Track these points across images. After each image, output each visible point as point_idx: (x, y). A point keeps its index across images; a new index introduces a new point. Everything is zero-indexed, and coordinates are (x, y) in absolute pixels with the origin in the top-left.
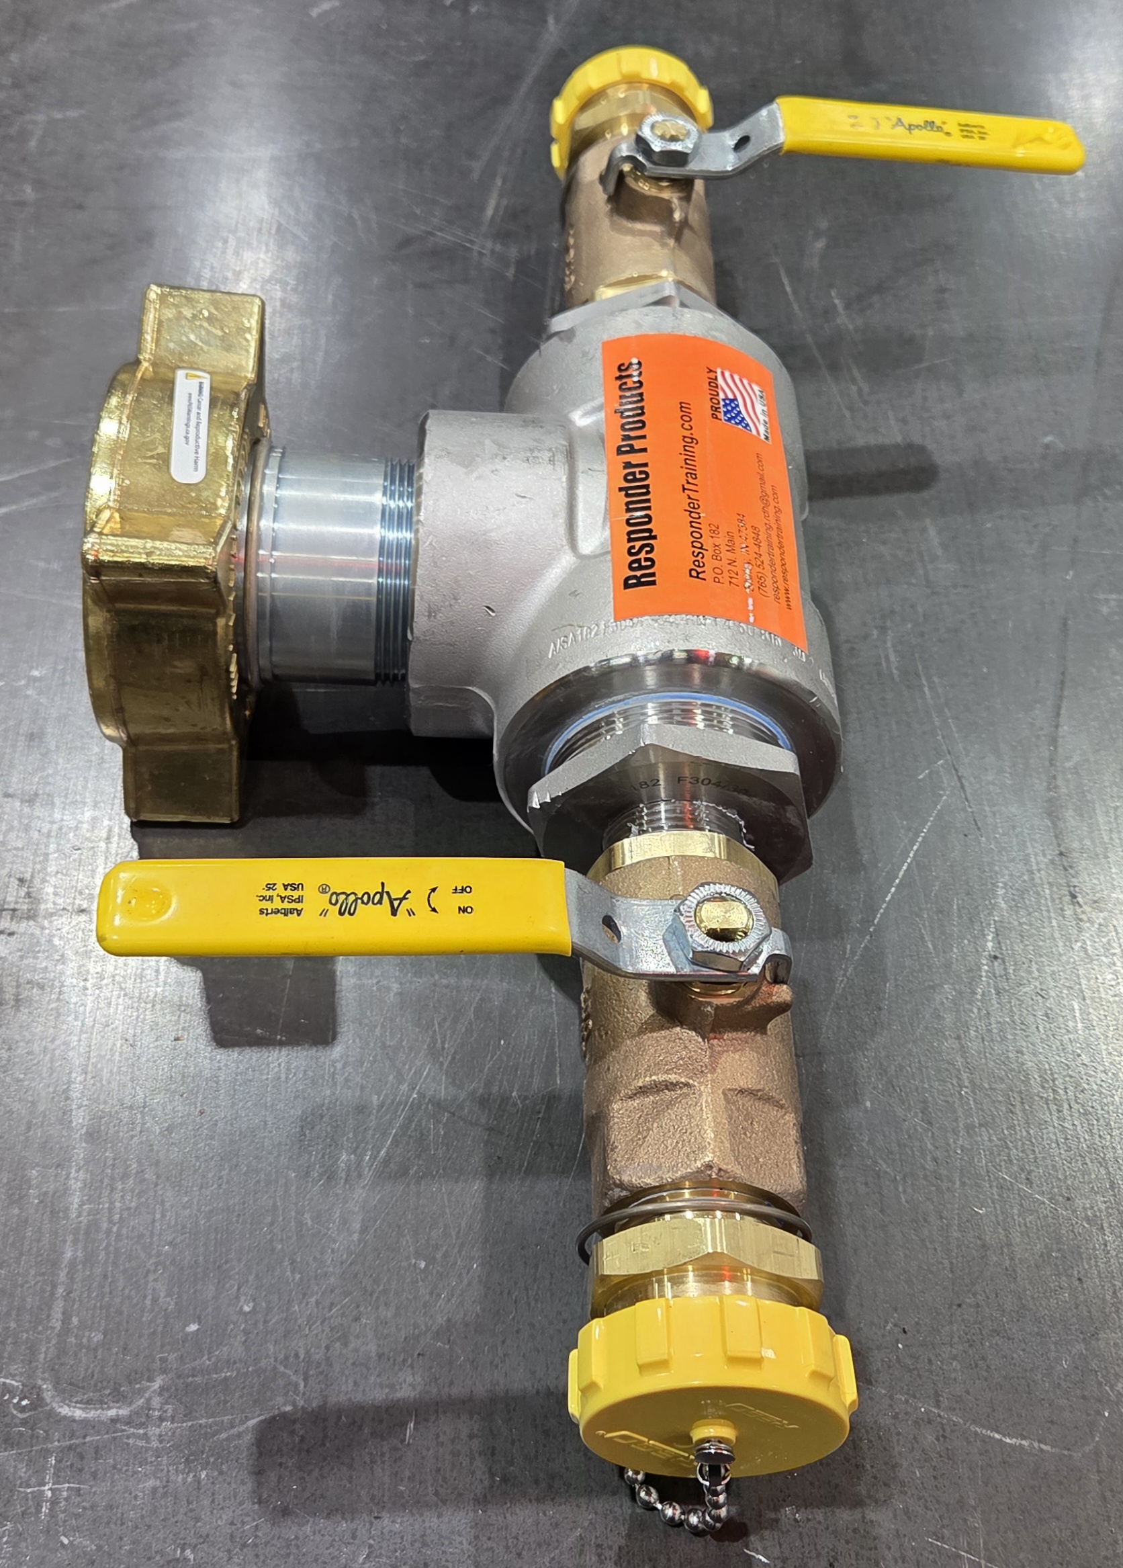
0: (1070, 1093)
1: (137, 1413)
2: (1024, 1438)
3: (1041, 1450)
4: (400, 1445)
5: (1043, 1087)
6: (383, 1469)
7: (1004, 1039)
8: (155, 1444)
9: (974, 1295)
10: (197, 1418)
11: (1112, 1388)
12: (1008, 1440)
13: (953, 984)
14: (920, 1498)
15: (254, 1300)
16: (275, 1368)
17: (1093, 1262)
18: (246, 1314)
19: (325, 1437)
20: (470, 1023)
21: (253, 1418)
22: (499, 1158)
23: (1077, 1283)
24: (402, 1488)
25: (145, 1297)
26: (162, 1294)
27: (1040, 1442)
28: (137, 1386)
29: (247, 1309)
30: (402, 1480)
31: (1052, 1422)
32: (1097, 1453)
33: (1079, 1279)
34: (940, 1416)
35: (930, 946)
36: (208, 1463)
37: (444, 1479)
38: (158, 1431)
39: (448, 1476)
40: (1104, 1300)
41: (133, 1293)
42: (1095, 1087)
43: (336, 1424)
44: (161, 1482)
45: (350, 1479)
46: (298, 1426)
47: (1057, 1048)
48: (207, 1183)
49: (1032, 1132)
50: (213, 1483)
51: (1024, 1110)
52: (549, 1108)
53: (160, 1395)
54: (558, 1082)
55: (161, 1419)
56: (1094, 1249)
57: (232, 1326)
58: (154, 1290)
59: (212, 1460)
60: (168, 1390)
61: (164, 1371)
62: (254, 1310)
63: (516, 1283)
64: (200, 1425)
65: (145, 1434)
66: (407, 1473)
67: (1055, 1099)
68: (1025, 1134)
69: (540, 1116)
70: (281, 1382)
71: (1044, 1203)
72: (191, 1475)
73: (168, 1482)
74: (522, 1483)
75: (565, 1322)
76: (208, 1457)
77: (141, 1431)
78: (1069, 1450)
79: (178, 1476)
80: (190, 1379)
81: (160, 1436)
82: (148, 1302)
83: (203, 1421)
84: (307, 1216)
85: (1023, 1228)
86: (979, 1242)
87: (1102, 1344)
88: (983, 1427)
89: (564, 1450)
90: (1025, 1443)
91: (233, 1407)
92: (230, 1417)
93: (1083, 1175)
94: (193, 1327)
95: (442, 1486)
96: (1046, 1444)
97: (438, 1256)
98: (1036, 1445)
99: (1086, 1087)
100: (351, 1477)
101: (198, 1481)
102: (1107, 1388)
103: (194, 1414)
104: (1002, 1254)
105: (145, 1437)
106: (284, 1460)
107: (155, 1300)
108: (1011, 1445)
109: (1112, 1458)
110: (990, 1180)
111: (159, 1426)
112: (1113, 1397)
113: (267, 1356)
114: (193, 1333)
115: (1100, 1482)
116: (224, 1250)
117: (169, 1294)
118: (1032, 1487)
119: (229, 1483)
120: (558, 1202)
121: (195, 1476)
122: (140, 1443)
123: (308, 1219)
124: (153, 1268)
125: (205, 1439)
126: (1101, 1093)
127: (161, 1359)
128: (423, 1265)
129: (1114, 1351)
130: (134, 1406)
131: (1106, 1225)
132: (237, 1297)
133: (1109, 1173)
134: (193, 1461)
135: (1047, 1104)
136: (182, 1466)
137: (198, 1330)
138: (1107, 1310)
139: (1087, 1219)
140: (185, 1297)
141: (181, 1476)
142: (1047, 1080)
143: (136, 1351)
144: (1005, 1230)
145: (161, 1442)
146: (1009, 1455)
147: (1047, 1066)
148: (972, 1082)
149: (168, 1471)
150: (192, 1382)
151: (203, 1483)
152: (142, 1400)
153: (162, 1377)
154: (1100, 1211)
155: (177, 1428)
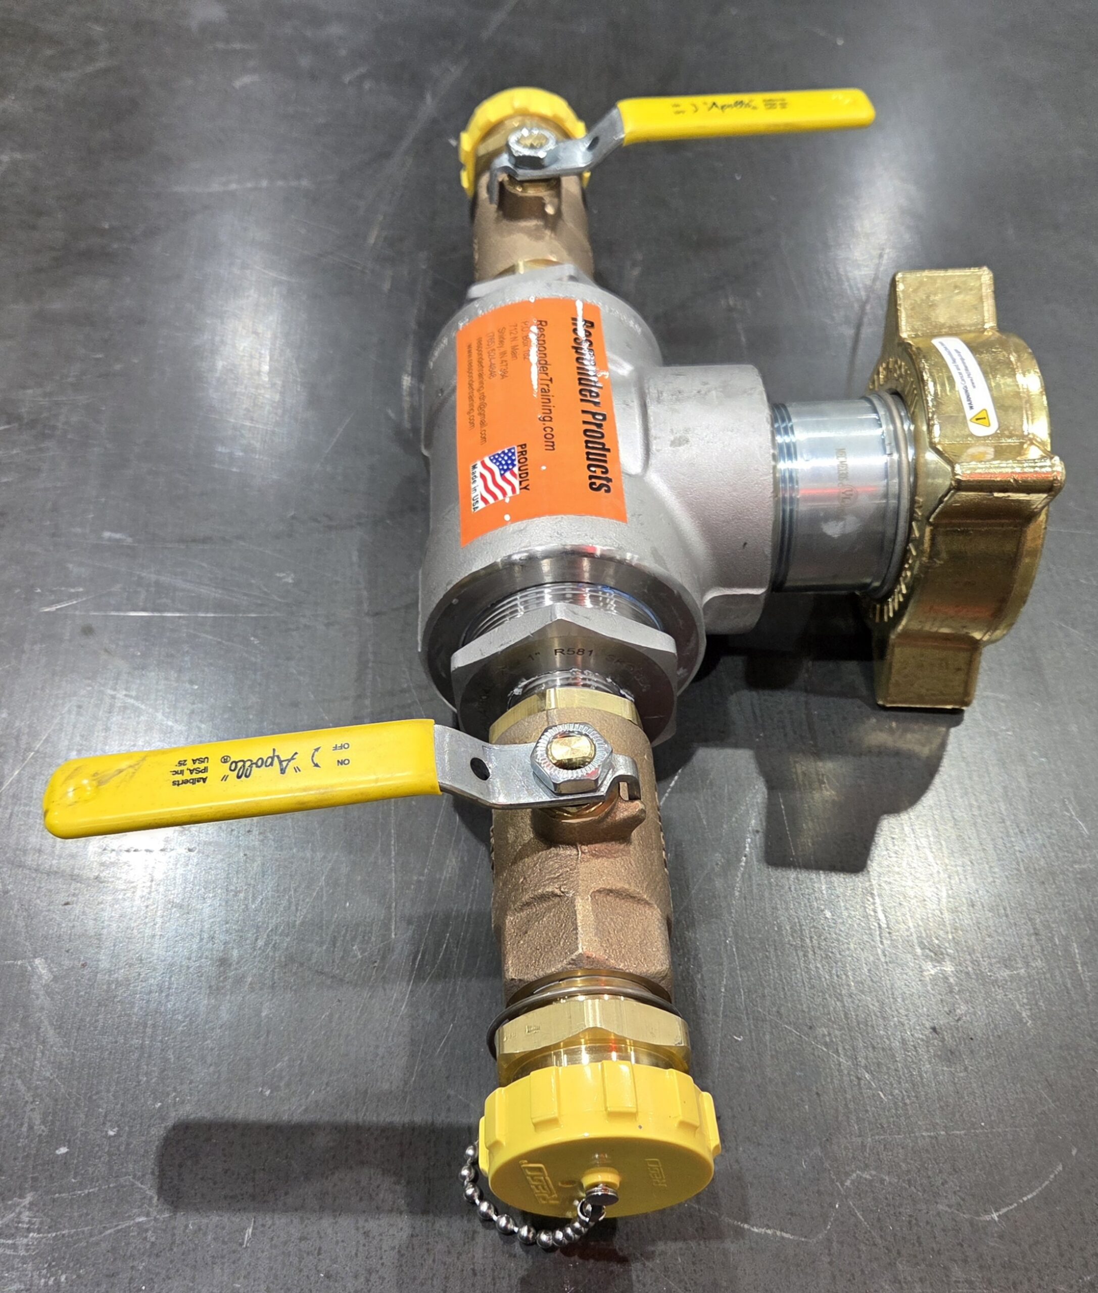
0: (814, 942)
1: (7, 1226)
2: (768, 1227)
3: (783, 1238)
4: (239, 1249)
5: (793, 936)
6: (222, 1269)
7: (762, 898)
8: (22, 1253)
9: (732, 1108)
10: (60, 1229)
11: (842, 1185)
12: (755, 1230)
13: (722, 853)
14: (680, 1281)
15: (118, 1126)
16: (133, 1185)
17: (829, 1080)
18: (111, 1137)
19: (173, 1243)
20: (321, 889)
21: (111, 1228)
22: (339, 1001)
23: (815, 1096)
24: (238, 1286)
25: (22, 1125)
26: (37, 1123)
27: (782, 1230)
28: (10, 1202)
29: (111, 1133)
30: (238, 1279)
31: (792, 1214)
32: (829, 1240)
33: (817, 1094)
34: (699, 1210)
35: (705, 823)
36: (68, 1267)
37: (276, 1277)
38: (25, 1241)
39: (279, 1273)
40: (837, 1110)
41: (12, 1122)
42: (834, 936)
43: (184, 1232)
44: (25, 1285)
45: (193, 1279)
46: (149, 1234)
47: (805, 905)
48: (85, 1026)
49: (782, 973)
50: (71, 1286)
51: (777, 956)
52: (384, 958)
53: (30, 1209)
54: (393, 936)
55: (29, 1230)
56: (830, 1068)
57: (97, 1149)
58: (30, 1119)
59: (71, 1265)
60: (36, 1205)
61: (34, 1188)
62: (118, 1135)
63: (348, 1106)
64: (63, 1235)
65: (14, 1244)
66: (243, 1273)
67: (802, 946)
68: (777, 975)
69: (376, 964)
70: (138, 1196)
71: (791, 1031)
72: (52, 1279)
73: (31, 1285)
74: (343, 1278)
75: (387, 1138)
76: (68, 1262)
77: (10, 1242)
78: (806, 1237)
79: (40, 1279)
80: (57, 1195)
81: (27, 1245)
82: (25, 1129)
83: (65, 1232)
84: (170, 1052)
85: (774, 1053)
86: (736, 1064)
87: (835, 1148)
88: (735, 1219)
89: (381, 1248)
90: (769, 1232)
91: (93, 1219)
92: (90, 1228)
93: (823, 1007)
94: (63, 1150)
95: (273, 1283)
96: (787, 1232)
97: (282, 1084)
98: (778, 1233)
99: (828, 936)
100: (194, 1277)
101: (57, 1283)
102: (838, 1184)
103: (58, 1226)
104: (755, 1074)
105: (14, 1247)
106: (135, 1263)
107: (31, 1128)
108: (757, 1234)
109: (842, 1243)
110: (747, 1014)
111: (26, 1237)
112: (843, 1192)
113: (127, 1174)
114: (62, 1155)
115: (831, 1263)
116: (95, 1082)
117: (44, 1122)
118: (774, 1270)
119: (86, 1286)
120: (387, 1036)
121: (55, 1280)
122: (8, 1252)
123: (171, 1056)
124: (31, 1099)
125: (67, 1247)
126: (838, 940)
127: (32, 1178)
128: (268, 1093)
129: (844, 1153)
130: (5, 1219)
131: (840, 1049)
132: (104, 1124)
133: (844, 1006)
134: (54, 1266)
135: (796, 950)
136: (44, 1271)
137: (67, 1153)
138: (840, 1118)
139: (826, 1045)
140: (58, 1123)
141: (43, 1280)
142: (798, 932)
143: (10, 1172)
144: (758, 1054)
145: (27, 1251)
146: (757, 1243)
147: (796, 920)
148: (736, 934)
149: (32, 1276)
150: (58, 1198)
151: (63, 1285)
152: (13, 1215)
153: (32, 1194)
154: (836, 1037)
155: (42, 1238)
